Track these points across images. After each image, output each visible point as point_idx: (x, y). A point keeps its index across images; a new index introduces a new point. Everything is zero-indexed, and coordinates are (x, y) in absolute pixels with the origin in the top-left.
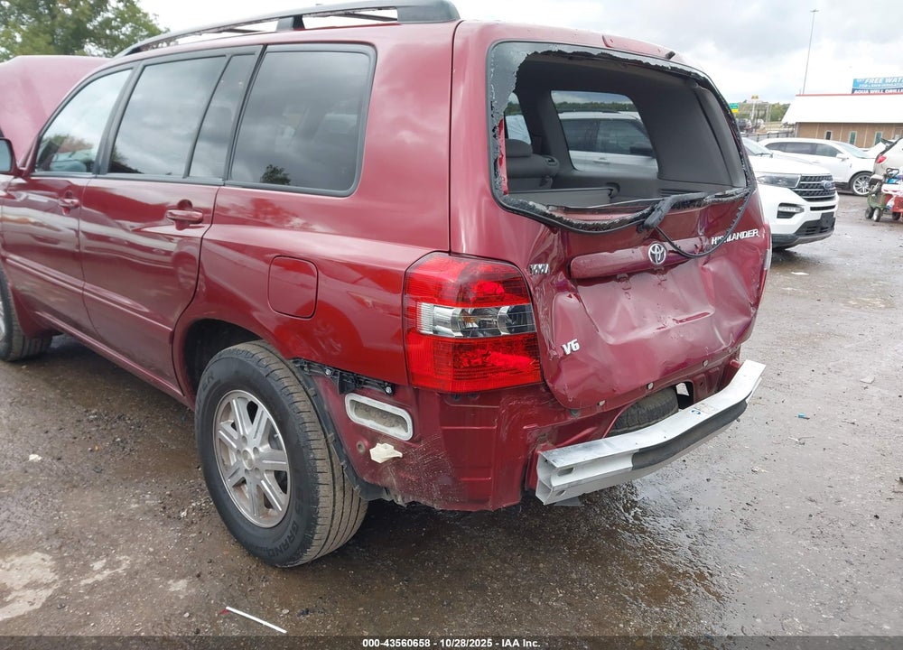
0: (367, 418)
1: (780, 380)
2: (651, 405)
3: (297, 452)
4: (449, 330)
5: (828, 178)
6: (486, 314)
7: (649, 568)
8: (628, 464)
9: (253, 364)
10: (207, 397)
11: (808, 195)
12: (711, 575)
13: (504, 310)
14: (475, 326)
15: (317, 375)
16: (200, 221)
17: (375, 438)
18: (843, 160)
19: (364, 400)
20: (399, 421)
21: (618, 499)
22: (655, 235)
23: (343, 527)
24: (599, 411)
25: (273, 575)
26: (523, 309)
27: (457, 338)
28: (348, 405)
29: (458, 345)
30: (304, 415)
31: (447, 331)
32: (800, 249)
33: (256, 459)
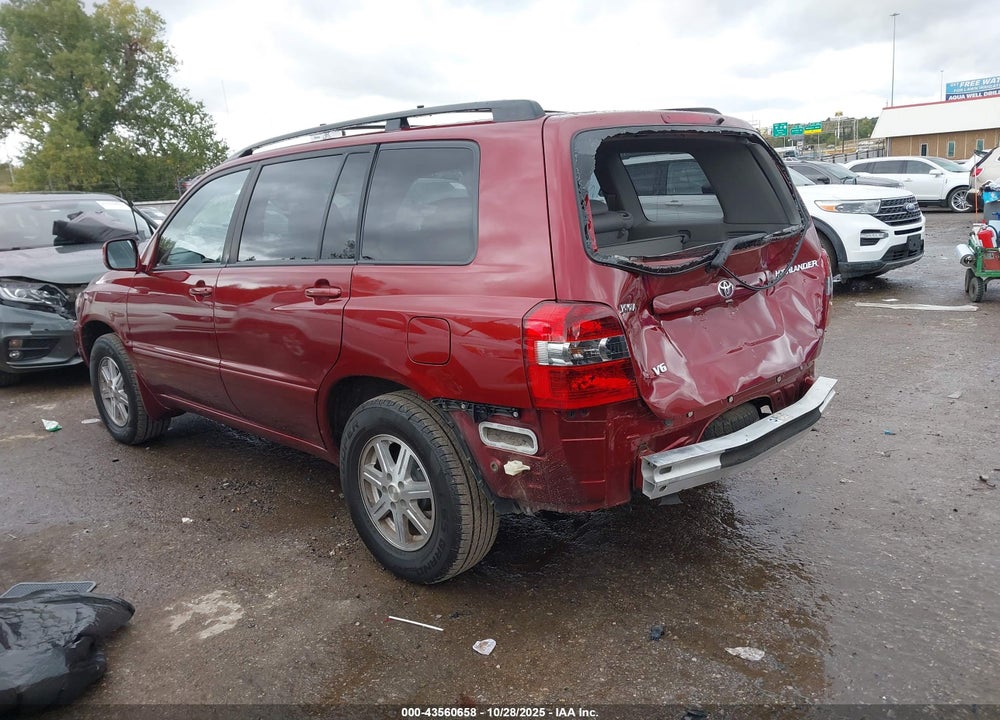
0: (498, 441)
1: (869, 402)
2: (733, 417)
3: (439, 481)
4: (562, 361)
5: (911, 200)
6: (589, 347)
7: (747, 564)
8: (717, 463)
9: (396, 411)
10: (352, 444)
11: (891, 219)
12: (802, 565)
13: (603, 342)
14: (581, 356)
15: (454, 411)
16: (338, 296)
17: (506, 456)
18: (937, 175)
19: (495, 426)
20: (526, 439)
21: (716, 514)
22: (722, 274)
23: (481, 543)
24: (688, 422)
25: (422, 591)
26: (618, 339)
27: (569, 367)
28: (481, 432)
29: (570, 373)
30: (443, 448)
31: (559, 362)
32: (891, 276)
33: (402, 493)
